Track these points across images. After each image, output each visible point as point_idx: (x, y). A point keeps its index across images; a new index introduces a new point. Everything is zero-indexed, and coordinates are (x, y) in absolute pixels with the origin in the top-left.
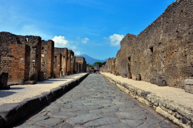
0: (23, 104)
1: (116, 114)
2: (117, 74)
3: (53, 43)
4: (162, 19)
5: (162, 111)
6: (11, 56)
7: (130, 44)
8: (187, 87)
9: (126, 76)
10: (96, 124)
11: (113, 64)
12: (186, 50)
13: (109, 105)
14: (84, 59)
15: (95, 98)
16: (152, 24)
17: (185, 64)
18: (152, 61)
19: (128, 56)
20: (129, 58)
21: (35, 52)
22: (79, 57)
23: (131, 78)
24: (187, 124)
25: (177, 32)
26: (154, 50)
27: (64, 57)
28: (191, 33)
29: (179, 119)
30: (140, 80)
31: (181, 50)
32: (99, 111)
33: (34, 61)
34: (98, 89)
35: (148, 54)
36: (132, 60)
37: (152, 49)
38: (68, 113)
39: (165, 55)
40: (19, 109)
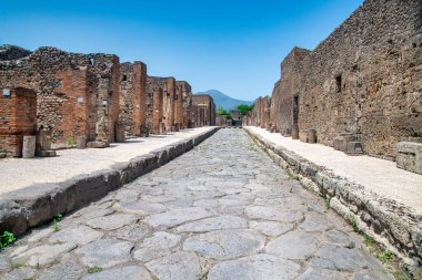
0: (67, 186)
1: (247, 209)
2: (274, 130)
3: (143, 67)
4: (361, 13)
5: (341, 205)
6: (60, 95)
7: (298, 69)
8: (402, 158)
9: (288, 133)
10: (197, 229)
11: (266, 109)
12: (406, 80)
13: (238, 191)
14: (211, 99)
15: (214, 176)
16: (342, 27)
17: (402, 111)
18: (338, 105)
19: (293, 93)
20: (296, 98)
21: (106, 85)
22: (201, 96)
23: (298, 137)
24: (383, 233)
25: (390, 41)
26: (343, 81)
27: (168, 95)
28: (418, 44)
29: (369, 223)
30: (315, 141)
31: (396, 81)
32: (215, 202)
33: (105, 103)
34: (229, 158)
35: (331, 88)
36: (301, 101)
37: (339, 79)
38: (152, 205)
39: (363, 92)
40: (58, 194)
